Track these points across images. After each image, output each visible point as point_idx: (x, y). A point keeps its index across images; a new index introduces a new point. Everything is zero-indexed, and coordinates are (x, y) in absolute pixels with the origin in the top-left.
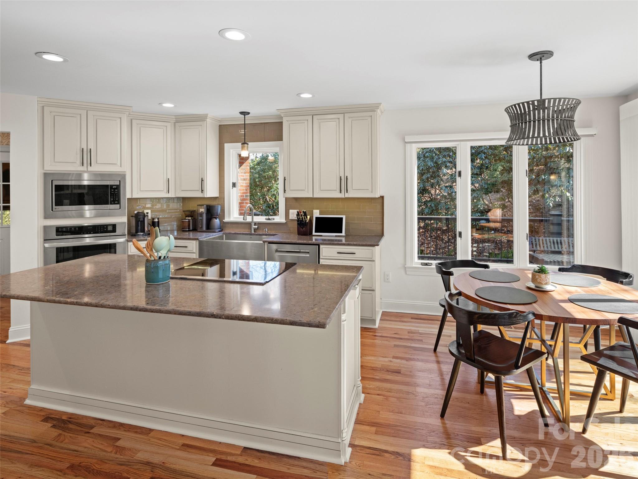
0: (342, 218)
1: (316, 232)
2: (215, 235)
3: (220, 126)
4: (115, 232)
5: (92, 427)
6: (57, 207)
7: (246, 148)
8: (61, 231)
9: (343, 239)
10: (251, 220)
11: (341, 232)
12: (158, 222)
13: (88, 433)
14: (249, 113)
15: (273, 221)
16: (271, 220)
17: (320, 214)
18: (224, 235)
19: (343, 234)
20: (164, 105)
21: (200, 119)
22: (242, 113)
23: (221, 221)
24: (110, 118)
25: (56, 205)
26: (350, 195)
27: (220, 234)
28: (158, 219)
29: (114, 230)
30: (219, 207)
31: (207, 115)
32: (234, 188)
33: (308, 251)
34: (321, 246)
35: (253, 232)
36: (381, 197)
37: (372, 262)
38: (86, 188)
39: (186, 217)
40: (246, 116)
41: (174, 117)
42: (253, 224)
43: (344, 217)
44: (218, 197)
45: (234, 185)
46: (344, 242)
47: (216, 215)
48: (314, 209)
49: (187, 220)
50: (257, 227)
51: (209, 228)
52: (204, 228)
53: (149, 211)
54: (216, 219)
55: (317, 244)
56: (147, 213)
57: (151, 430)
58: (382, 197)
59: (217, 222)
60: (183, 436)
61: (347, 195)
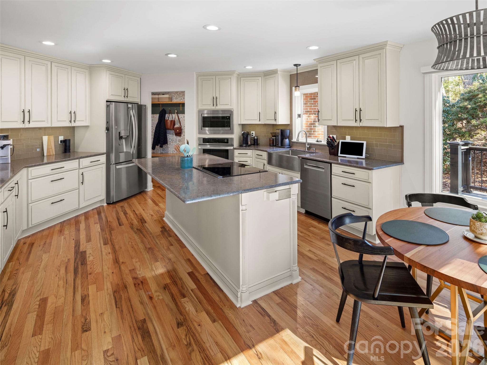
0: (363, 144)
1: (341, 154)
2: (282, 150)
3: (291, 75)
4: (228, 143)
5: (170, 236)
6: (203, 128)
7: (297, 90)
8: (206, 141)
9: (364, 161)
10: (306, 141)
11: (362, 155)
12: (257, 139)
13: (167, 238)
14: (300, 65)
15: (320, 143)
16: (319, 142)
17: (351, 140)
18: (290, 151)
19: (364, 156)
20: (247, 67)
21: (273, 73)
22: (295, 65)
23: (290, 141)
24: (225, 79)
25: (203, 127)
26: (364, 124)
27: (288, 149)
28: (257, 137)
29: (227, 142)
30: (288, 131)
31: (277, 69)
32: (299, 118)
33: (324, 167)
34: (333, 165)
35: (307, 150)
36: (400, 126)
37: (369, 183)
38: (221, 118)
39: (272, 137)
40: (298, 67)
41: (263, 73)
42: (307, 144)
43: (365, 143)
44: (289, 124)
45: (299, 116)
46: (364, 165)
47: (286, 136)
48: (346, 135)
49: (272, 139)
50: (308, 146)
51: (282, 145)
52: (280, 145)
53: (254, 132)
54: (286, 139)
55: (330, 162)
56: (253, 133)
57: (186, 247)
58: (402, 127)
59: (287, 141)
60: (193, 255)
61: (361, 124)
